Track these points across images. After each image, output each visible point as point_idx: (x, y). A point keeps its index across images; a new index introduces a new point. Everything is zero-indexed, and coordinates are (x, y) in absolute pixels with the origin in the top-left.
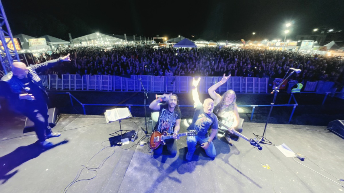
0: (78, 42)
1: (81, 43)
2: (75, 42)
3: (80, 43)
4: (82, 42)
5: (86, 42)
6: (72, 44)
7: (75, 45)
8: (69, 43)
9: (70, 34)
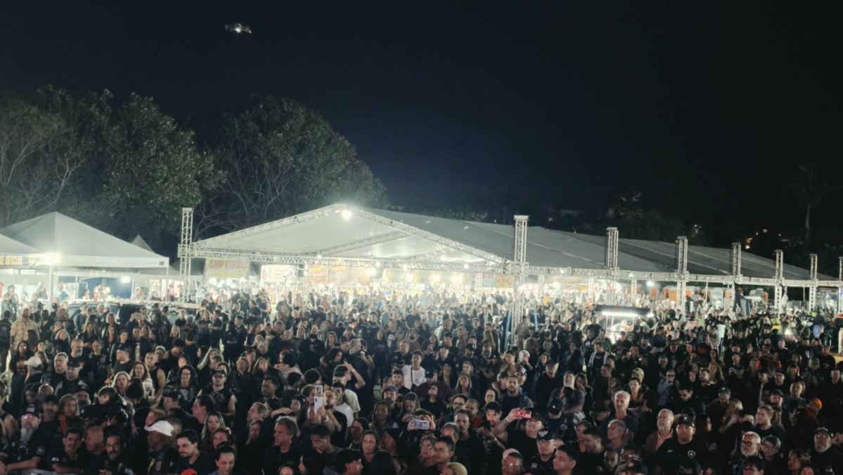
0: (238, 265)
1: (255, 268)
2: (220, 264)
3: (248, 269)
4: (263, 268)
5: (289, 269)
6: (185, 272)
7: (212, 281)
8: (162, 263)
9: (190, 209)
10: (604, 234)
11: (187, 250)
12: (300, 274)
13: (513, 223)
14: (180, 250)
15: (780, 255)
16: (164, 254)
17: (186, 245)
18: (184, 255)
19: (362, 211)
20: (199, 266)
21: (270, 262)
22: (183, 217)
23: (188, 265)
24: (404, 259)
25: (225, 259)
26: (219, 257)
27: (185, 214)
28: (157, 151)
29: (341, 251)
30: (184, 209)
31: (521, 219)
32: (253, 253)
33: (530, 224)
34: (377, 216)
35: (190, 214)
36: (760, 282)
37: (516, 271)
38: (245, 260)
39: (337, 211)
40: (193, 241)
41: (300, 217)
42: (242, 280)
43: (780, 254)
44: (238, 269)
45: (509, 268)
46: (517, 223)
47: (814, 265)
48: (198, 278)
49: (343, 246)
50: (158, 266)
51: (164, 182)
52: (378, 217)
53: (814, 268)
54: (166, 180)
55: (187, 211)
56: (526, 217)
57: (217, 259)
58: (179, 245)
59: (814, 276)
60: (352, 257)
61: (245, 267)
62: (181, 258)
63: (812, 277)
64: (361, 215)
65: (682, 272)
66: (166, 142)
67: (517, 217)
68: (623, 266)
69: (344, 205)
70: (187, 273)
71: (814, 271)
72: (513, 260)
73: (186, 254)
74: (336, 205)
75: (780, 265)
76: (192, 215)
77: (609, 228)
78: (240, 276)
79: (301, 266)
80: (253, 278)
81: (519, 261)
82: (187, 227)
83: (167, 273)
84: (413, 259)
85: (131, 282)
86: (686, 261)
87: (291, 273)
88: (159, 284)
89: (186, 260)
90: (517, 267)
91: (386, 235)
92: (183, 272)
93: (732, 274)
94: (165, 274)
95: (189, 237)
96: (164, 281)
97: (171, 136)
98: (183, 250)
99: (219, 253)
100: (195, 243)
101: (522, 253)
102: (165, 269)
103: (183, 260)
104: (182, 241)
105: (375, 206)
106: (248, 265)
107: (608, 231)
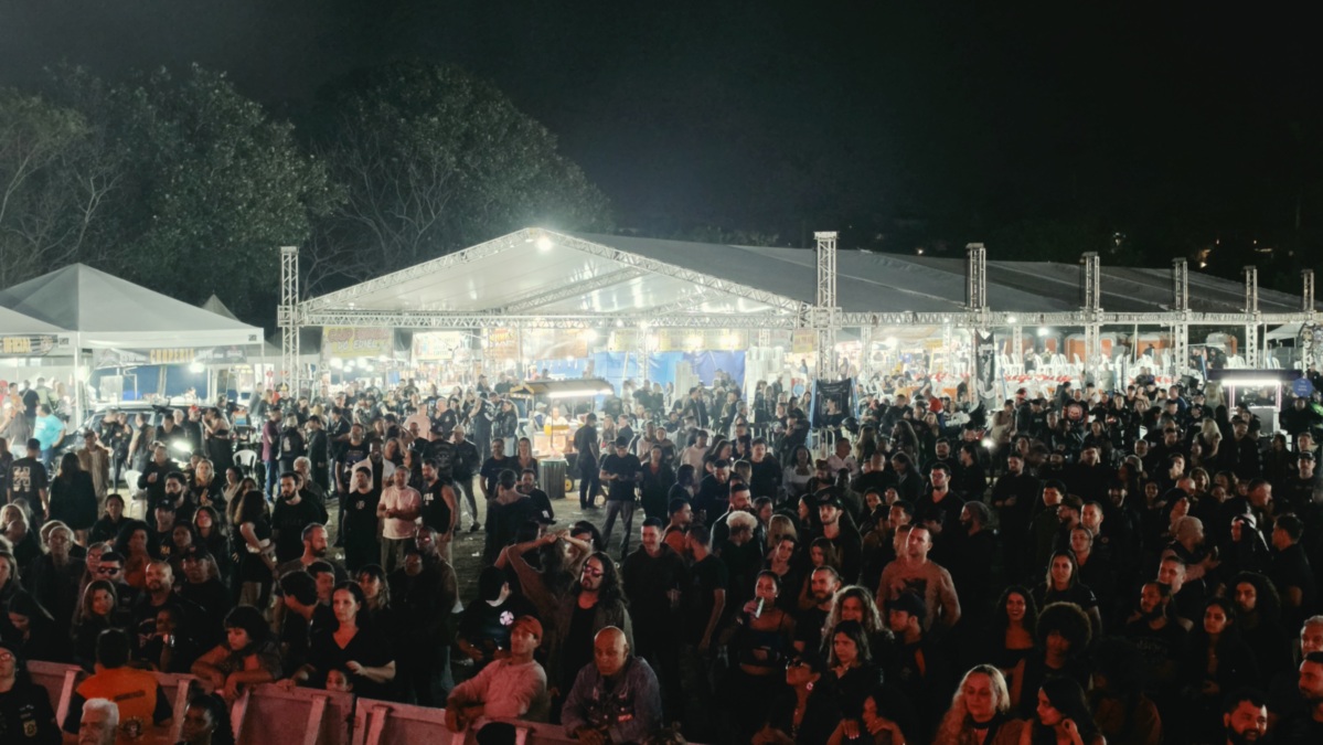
0: (376, 335)
1: (404, 339)
2: (344, 335)
3: (391, 341)
4: (417, 337)
5: (458, 338)
6: (291, 350)
7: (336, 363)
8: (253, 337)
9: (293, 249)
10: (964, 255)
11: (294, 314)
12: (475, 345)
13: (812, 244)
14: (280, 314)
15: (1252, 275)
16: (257, 324)
17: (290, 307)
18: (287, 323)
19: (569, 238)
20: (312, 339)
21: (426, 328)
22: (283, 262)
23: (294, 339)
24: (643, 312)
25: (353, 326)
26: (344, 323)
27: (286, 257)
28: (235, 157)
29: (539, 305)
30: (283, 249)
31: (826, 237)
32: (399, 314)
33: (842, 244)
34: (593, 244)
35: (293, 257)
36: (1220, 320)
37: (822, 322)
38: (387, 326)
39: (529, 241)
40: (300, 300)
41: (469, 251)
42: (383, 358)
43: (1252, 272)
44: (375, 342)
45: (811, 317)
46: (819, 244)
47: (1309, 287)
48: (312, 358)
49: (541, 296)
50: (246, 342)
51: (249, 207)
52: (594, 246)
53: (1309, 293)
54: (252, 204)
55: (289, 252)
56: (834, 234)
57: (341, 326)
58: (279, 307)
59: (1309, 305)
60: (557, 314)
61: (387, 338)
62: (284, 327)
63: (1305, 307)
64: (568, 244)
65: (1092, 310)
66: (250, 143)
67: (818, 235)
68: (996, 305)
69: (540, 230)
70: (294, 352)
71: (1309, 298)
72: (815, 305)
73: (291, 322)
74: (527, 230)
75: (1253, 292)
76: (297, 258)
77: (970, 245)
78: (380, 351)
79: (477, 331)
80: (400, 356)
81: (826, 305)
82: (290, 278)
83: (263, 353)
84: (656, 311)
85: (206, 371)
86: (1097, 294)
87: (462, 344)
88: (250, 372)
89: (291, 331)
90: (823, 315)
91: (610, 275)
92: (287, 350)
93: (1174, 309)
94: (259, 355)
95: (293, 294)
96: (258, 367)
97: (256, 132)
98: (286, 314)
99: (344, 316)
100: (304, 303)
101: (829, 293)
102: (258, 346)
103: (287, 330)
104: (284, 300)
105: (591, 229)
106: (391, 334)
107: (969, 250)
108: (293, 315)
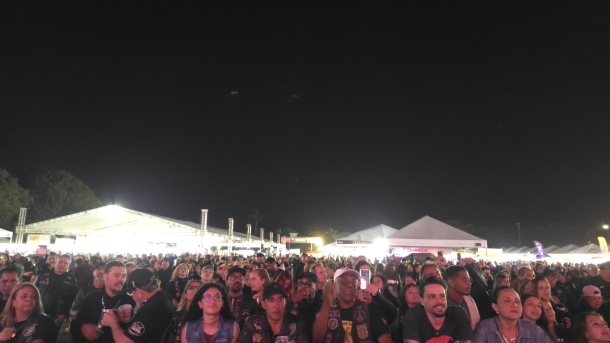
1: (52, 241)
2: (35, 238)
4: (56, 241)
7: (27, 246)
8: (8, 235)
9: (25, 209)
11: (20, 229)
14: (17, 229)
15: (272, 233)
16: (9, 230)
17: (21, 227)
18: (20, 232)
22: (21, 213)
23: (21, 237)
30: (21, 209)
31: (205, 211)
33: (210, 213)
34: (131, 210)
37: (202, 234)
38: (49, 236)
40: (25, 225)
41: (88, 212)
45: (199, 233)
46: (202, 213)
50: (6, 236)
55: (23, 211)
56: (207, 210)
58: (17, 226)
61: (48, 240)
62: (18, 232)
67: (203, 210)
70: (20, 242)
72: (200, 229)
76: (26, 212)
81: (203, 229)
82: (22, 217)
83: (11, 241)
89: (20, 234)
90: (203, 232)
92: (18, 240)
93: (260, 239)
95: (23, 223)
100: (27, 226)
102: (10, 238)
104: (19, 224)
106: (50, 239)
108: (22, 229)
